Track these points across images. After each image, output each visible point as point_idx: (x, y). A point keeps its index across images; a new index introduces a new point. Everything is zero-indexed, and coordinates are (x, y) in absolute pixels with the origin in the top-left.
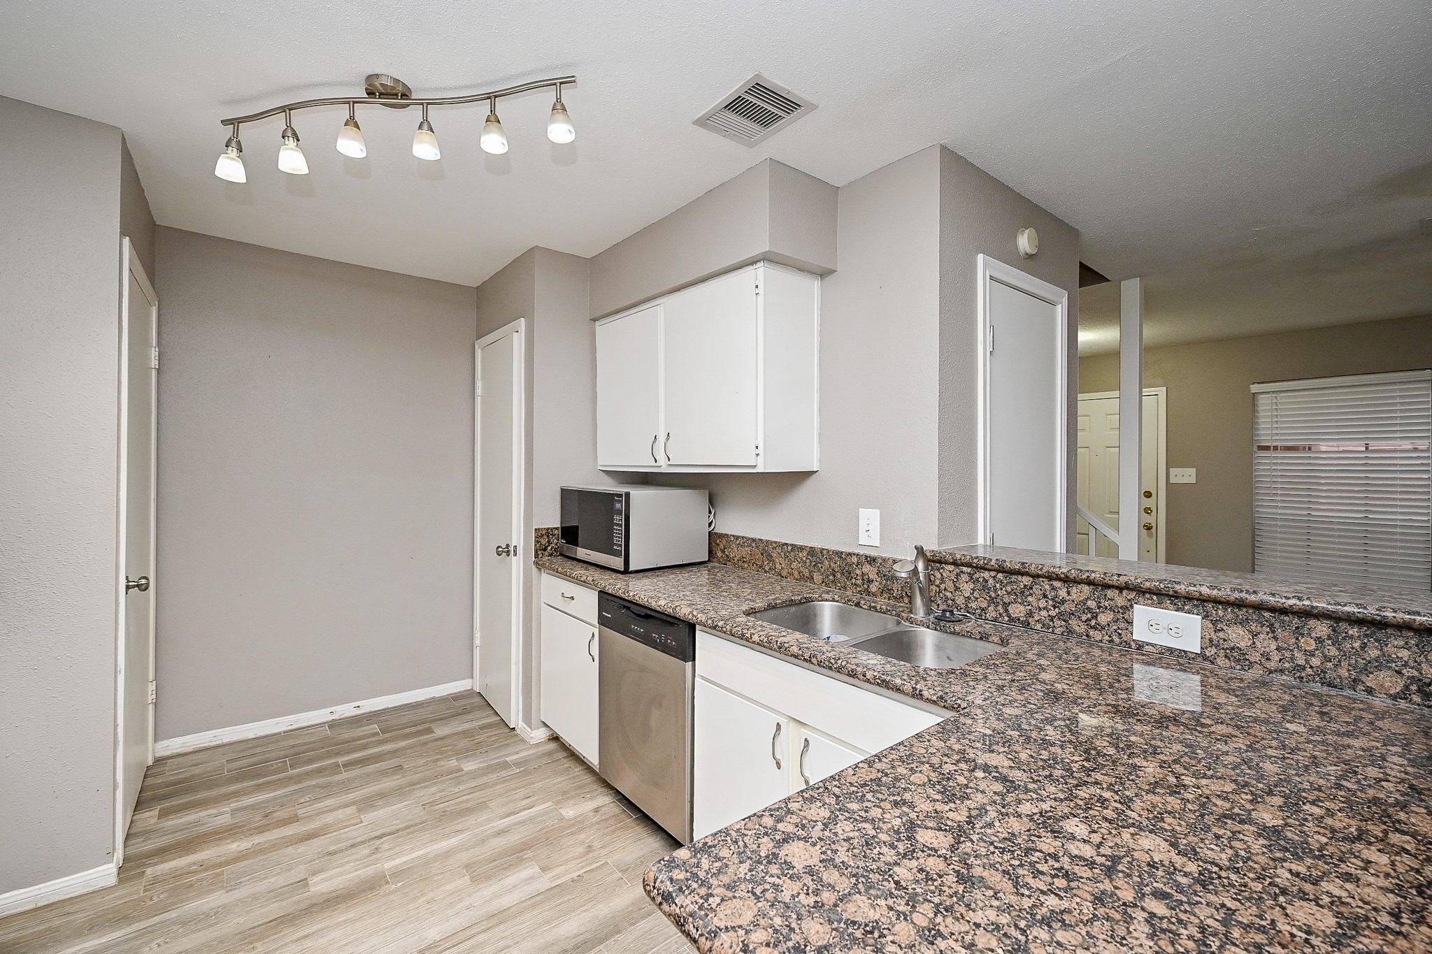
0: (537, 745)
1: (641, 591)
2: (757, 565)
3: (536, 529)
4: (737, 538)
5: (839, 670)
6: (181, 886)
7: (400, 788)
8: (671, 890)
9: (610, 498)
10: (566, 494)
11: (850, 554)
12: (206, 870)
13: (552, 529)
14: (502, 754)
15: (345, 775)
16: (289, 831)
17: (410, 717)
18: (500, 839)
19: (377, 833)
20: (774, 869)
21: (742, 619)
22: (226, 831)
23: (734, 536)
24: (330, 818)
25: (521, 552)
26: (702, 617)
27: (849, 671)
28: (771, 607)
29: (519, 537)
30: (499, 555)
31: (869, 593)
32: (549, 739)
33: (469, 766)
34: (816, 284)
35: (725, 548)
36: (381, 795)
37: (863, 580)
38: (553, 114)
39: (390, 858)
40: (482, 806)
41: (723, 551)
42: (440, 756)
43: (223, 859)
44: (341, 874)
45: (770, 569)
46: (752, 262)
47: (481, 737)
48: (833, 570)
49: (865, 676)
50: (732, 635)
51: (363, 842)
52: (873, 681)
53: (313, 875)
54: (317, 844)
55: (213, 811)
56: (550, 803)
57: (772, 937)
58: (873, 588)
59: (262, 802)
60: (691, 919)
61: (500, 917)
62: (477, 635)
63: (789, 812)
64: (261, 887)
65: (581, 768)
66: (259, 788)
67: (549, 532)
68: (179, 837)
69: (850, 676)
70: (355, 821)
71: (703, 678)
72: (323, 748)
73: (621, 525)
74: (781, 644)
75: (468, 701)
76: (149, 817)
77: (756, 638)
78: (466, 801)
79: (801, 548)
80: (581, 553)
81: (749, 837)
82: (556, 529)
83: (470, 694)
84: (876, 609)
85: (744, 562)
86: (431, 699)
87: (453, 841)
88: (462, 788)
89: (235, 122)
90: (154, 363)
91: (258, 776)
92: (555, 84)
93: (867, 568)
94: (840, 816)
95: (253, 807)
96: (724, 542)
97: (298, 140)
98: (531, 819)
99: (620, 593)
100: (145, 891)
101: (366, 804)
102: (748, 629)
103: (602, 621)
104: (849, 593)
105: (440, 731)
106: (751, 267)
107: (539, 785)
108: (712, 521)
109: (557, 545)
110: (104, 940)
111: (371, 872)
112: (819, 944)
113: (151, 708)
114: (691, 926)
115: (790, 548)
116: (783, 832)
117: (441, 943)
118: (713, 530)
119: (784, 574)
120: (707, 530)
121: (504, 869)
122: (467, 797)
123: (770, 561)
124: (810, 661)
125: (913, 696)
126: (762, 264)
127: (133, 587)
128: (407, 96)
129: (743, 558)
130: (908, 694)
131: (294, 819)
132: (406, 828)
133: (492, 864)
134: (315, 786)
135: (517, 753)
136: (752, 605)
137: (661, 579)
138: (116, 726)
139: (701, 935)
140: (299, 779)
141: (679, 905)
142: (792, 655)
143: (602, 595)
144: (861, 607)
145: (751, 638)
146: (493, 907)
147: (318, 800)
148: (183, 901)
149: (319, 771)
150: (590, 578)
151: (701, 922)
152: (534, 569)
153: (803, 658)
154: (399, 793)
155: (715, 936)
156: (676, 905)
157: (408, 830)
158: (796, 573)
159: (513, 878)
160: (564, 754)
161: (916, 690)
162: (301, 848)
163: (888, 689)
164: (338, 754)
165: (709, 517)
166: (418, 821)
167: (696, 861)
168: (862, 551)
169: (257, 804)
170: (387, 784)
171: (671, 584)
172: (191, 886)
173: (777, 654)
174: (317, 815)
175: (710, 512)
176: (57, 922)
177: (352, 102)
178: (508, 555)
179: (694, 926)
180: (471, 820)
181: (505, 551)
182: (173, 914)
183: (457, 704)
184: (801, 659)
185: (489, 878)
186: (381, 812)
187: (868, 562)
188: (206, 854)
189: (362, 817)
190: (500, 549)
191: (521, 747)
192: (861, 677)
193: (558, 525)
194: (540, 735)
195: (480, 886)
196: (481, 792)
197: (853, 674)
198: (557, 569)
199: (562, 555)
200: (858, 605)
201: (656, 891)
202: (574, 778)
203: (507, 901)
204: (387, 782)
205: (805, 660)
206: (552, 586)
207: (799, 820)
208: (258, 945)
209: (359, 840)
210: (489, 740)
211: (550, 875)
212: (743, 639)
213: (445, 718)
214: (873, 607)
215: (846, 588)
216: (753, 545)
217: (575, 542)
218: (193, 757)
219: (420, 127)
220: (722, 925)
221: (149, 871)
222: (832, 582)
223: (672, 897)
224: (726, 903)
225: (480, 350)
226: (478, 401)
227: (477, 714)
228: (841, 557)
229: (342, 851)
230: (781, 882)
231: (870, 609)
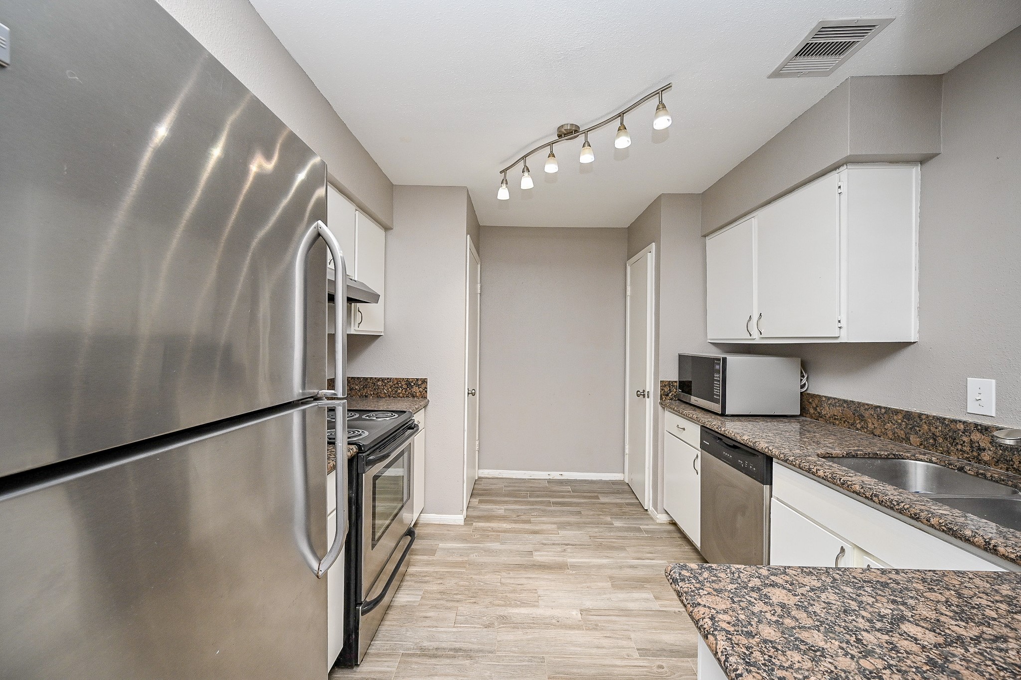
0: (661, 524)
1: (733, 429)
2: (848, 422)
3: (661, 381)
4: (829, 398)
5: (901, 511)
6: (485, 535)
7: (578, 523)
8: (678, 578)
9: (712, 361)
10: (682, 358)
11: (955, 421)
12: (494, 531)
13: (672, 382)
14: (637, 523)
15: (552, 508)
16: (527, 526)
17: (586, 487)
18: (631, 570)
19: (566, 542)
20: (754, 595)
21: (813, 458)
22: (502, 517)
23: (825, 397)
24: (545, 527)
25: (652, 395)
26: (776, 452)
27: (911, 514)
28: (849, 456)
29: (651, 386)
30: (638, 396)
31: (979, 461)
32: (670, 523)
33: (618, 523)
34: (915, 172)
35: (817, 406)
36: (569, 524)
37: (972, 447)
38: (657, 113)
39: (570, 557)
40: (622, 548)
41: (815, 409)
42: (601, 513)
43: (500, 529)
44: (547, 556)
45: (862, 427)
46: (835, 167)
47: (626, 509)
48: (933, 434)
49: (929, 522)
50: (801, 469)
51: (559, 544)
52: (938, 527)
53: (535, 551)
54: (539, 537)
55: (498, 507)
56: (665, 561)
57: (734, 621)
58: (986, 456)
59: (517, 509)
60: (685, 594)
61: (626, 613)
62: (627, 447)
63: (785, 573)
64: (514, 547)
65: (690, 547)
66: (516, 502)
67: (670, 384)
68: (485, 513)
69: (912, 518)
70: (556, 532)
71: (778, 499)
72: (544, 491)
73: (719, 381)
74: (844, 481)
75: (620, 487)
76: (475, 501)
77: (821, 473)
78: (614, 542)
79: (897, 412)
80: (694, 400)
81: (744, 574)
82: (676, 382)
83: (622, 483)
84: (985, 476)
85: (835, 419)
86: (600, 480)
87: (604, 561)
88: (612, 534)
89: (504, 171)
90: (479, 291)
91: (516, 497)
92: (658, 93)
93: (976, 436)
94: (830, 590)
95: (513, 510)
96: (816, 401)
97: (529, 172)
98: (652, 566)
99: (715, 428)
100: (473, 532)
101: (562, 526)
102: (815, 466)
103: (703, 446)
104: (953, 458)
105: (603, 499)
106: (834, 172)
107: (660, 548)
108: (805, 384)
109: (675, 392)
110: (459, 545)
111: (561, 560)
112: (767, 638)
113: (477, 452)
114: (684, 598)
115: (883, 411)
116: (773, 581)
117: (592, 611)
118: (805, 391)
119: (877, 432)
120: (799, 391)
121: (632, 588)
122: (614, 540)
123: (862, 420)
124: (872, 499)
125: (985, 549)
126: (845, 166)
127: (470, 393)
128: (577, 131)
129: (834, 415)
130: (979, 547)
131: (529, 522)
132: (580, 545)
133: (626, 582)
134: (539, 509)
135: (647, 525)
136: (829, 450)
137: (751, 423)
138: (464, 455)
139: (688, 604)
140: (533, 503)
141: (680, 586)
142: (854, 492)
143: (703, 428)
144: (966, 472)
145: (817, 473)
146: (623, 605)
147: (540, 516)
148: (485, 541)
149: (541, 503)
150: (695, 416)
151: (690, 597)
152: (660, 408)
153: (864, 496)
154: (578, 526)
155: (696, 606)
156: (679, 586)
157: (580, 547)
158: (890, 434)
159: (636, 595)
160: (679, 535)
161: (990, 544)
162: (531, 537)
163: (955, 537)
164: (550, 497)
165: (801, 380)
166: (586, 543)
167: (700, 572)
168: (970, 420)
169: (515, 509)
170: (573, 519)
171: (759, 427)
172: (488, 536)
173: (841, 490)
174: (540, 523)
175: (803, 376)
176: (446, 532)
177: (551, 144)
178: (644, 397)
179: (686, 598)
180: (615, 553)
181: (642, 394)
182: (481, 545)
183: (614, 487)
184: (863, 497)
185: (622, 588)
186: (568, 532)
187: (978, 430)
188: (494, 525)
189: (559, 531)
190: (639, 393)
191: (651, 522)
192: (925, 521)
193: (677, 379)
194: (662, 518)
195: (616, 591)
196: (622, 540)
197: (916, 517)
198: (674, 408)
199: (679, 400)
200: (961, 469)
201: (670, 576)
202: (684, 552)
203: (631, 606)
204: (571, 518)
205: (866, 497)
206: (671, 420)
207: (791, 580)
208: (511, 572)
209: (557, 542)
210: (631, 512)
211: (660, 603)
212: (809, 472)
213: (607, 493)
214: (982, 474)
215: (949, 453)
216: (845, 405)
217: (689, 393)
218: (491, 480)
219: (584, 146)
220: (702, 603)
221: (474, 524)
222: (933, 445)
223: (677, 581)
224: (710, 596)
225: (629, 267)
226: (628, 299)
227: (626, 496)
228: (943, 423)
229: (548, 545)
230: (755, 602)
231: (977, 476)
